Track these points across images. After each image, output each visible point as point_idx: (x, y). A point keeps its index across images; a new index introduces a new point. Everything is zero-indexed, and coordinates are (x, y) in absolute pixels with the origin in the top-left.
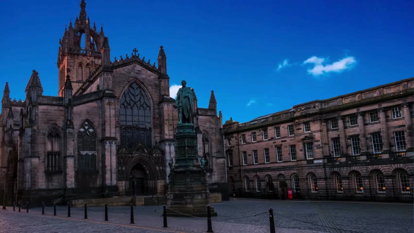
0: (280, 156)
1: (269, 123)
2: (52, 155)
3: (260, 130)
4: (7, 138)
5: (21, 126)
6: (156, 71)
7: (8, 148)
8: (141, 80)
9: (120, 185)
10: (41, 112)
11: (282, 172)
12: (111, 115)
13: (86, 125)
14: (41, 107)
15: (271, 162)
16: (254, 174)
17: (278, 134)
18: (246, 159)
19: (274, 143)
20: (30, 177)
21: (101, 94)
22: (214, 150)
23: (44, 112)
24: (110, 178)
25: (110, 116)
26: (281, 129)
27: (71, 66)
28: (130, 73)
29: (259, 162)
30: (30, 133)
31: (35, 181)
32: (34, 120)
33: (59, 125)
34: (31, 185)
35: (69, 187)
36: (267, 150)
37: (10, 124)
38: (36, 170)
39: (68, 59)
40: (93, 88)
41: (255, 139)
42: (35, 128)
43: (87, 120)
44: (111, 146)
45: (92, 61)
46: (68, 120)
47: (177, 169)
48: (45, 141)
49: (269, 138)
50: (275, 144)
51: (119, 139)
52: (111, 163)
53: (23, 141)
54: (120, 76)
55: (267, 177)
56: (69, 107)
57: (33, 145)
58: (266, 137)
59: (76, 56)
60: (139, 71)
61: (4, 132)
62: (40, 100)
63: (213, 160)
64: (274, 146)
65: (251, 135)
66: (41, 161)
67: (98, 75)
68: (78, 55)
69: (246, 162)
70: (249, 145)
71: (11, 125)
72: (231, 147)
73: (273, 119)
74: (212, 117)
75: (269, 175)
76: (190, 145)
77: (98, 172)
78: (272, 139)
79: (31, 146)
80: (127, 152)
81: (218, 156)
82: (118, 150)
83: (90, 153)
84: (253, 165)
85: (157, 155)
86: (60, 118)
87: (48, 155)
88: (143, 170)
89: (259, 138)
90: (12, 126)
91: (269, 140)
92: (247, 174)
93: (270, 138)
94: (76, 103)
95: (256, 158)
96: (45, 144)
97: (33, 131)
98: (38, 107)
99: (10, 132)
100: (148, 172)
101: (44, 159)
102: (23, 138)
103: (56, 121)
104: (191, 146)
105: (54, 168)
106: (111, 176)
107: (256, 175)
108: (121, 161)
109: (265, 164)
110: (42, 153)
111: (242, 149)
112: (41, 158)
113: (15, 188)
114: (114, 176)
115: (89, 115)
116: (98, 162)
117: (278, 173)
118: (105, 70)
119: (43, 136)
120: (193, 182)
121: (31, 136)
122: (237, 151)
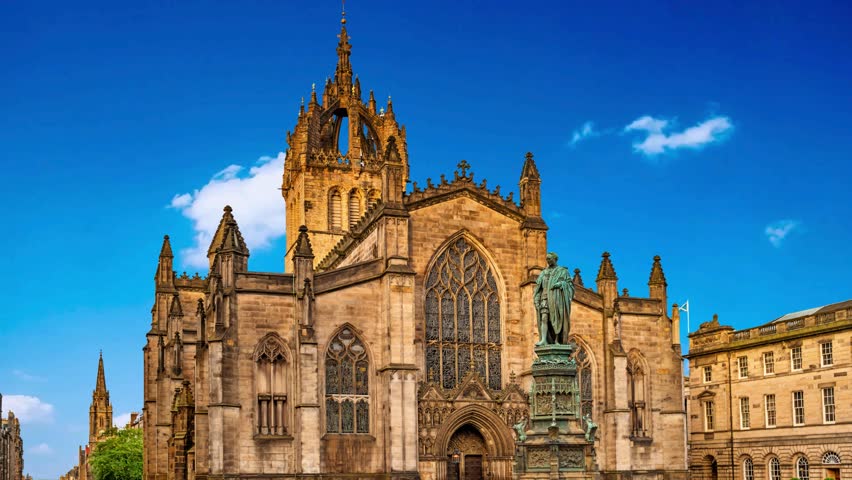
0: (831, 409)
1: (806, 331)
2: (269, 402)
3: (784, 348)
4: (169, 362)
5: (199, 337)
6: (513, 212)
7: (173, 383)
8: (478, 234)
9: (425, 470)
10: (243, 309)
11: (834, 448)
12: (405, 316)
13: (345, 338)
14: (242, 299)
15: (808, 423)
16: (767, 450)
17: (828, 359)
18: (746, 415)
19: (815, 378)
20: (221, 448)
21: (382, 268)
22: (657, 395)
23: (250, 309)
24: (401, 456)
25: (402, 318)
26: (836, 345)
27: (313, 196)
28: (452, 217)
29: (779, 423)
30: (220, 355)
31: (231, 457)
32: (228, 325)
33: (284, 337)
34: (225, 465)
35: (308, 470)
36: (799, 394)
37: (175, 330)
38: (235, 435)
39: (306, 180)
40: (363, 251)
41: (770, 366)
42: (231, 343)
43: (347, 326)
44: (403, 384)
45: (365, 183)
46: (303, 326)
47: (534, 439)
48: (252, 371)
49: (806, 366)
50: (818, 381)
51: (423, 368)
52: (403, 422)
53: (206, 369)
54: (425, 226)
55: (795, 458)
56: (306, 297)
57: (227, 379)
58: (798, 364)
59: (326, 171)
60: (471, 212)
61: (163, 348)
62: (242, 281)
63: (654, 419)
64: (816, 386)
65: (761, 359)
66: (244, 414)
67: (373, 222)
68: (331, 169)
69: (746, 423)
70: (756, 382)
71: (177, 334)
72: (711, 387)
73: (816, 323)
74: (654, 318)
75: (803, 454)
76: (561, 391)
77: (375, 439)
78: (812, 367)
79: (223, 383)
80: (441, 398)
81: (669, 409)
82: (420, 393)
83: (355, 399)
84: (765, 429)
85: (515, 406)
86: (286, 322)
87: (260, 402)
88: (482, 438)
89: (780, 366)
90: (181, 335)
91: (805, 371)
92: (747, 451)
93: (808, 367)
94: (321, 287)
95: (772, 414)
96: (253, 377)
97: (226, 350)
98: (236, 298)
99: (176, 349)
100: (491, 442)
101: (253, 409)
102: (206, 363)
103: (276, 328)
104: (564, 393)
105: (273, 430)
106: (404, 450)
107: (771, 453)
108: (426, 419)
109: (792, 427)
110: (248, 396)
111: (738, 391)
112: (244, 408)
113: (189, 470)
114: (411, 451)
115: (352, 314)
116: (373, 420)
117: (823, 448)
118: (390, 212)
119: (250, 361)
120: (566, 467)
121: (223, 361)
122: (725, 395)
